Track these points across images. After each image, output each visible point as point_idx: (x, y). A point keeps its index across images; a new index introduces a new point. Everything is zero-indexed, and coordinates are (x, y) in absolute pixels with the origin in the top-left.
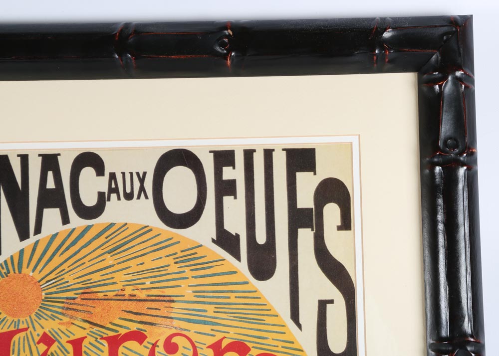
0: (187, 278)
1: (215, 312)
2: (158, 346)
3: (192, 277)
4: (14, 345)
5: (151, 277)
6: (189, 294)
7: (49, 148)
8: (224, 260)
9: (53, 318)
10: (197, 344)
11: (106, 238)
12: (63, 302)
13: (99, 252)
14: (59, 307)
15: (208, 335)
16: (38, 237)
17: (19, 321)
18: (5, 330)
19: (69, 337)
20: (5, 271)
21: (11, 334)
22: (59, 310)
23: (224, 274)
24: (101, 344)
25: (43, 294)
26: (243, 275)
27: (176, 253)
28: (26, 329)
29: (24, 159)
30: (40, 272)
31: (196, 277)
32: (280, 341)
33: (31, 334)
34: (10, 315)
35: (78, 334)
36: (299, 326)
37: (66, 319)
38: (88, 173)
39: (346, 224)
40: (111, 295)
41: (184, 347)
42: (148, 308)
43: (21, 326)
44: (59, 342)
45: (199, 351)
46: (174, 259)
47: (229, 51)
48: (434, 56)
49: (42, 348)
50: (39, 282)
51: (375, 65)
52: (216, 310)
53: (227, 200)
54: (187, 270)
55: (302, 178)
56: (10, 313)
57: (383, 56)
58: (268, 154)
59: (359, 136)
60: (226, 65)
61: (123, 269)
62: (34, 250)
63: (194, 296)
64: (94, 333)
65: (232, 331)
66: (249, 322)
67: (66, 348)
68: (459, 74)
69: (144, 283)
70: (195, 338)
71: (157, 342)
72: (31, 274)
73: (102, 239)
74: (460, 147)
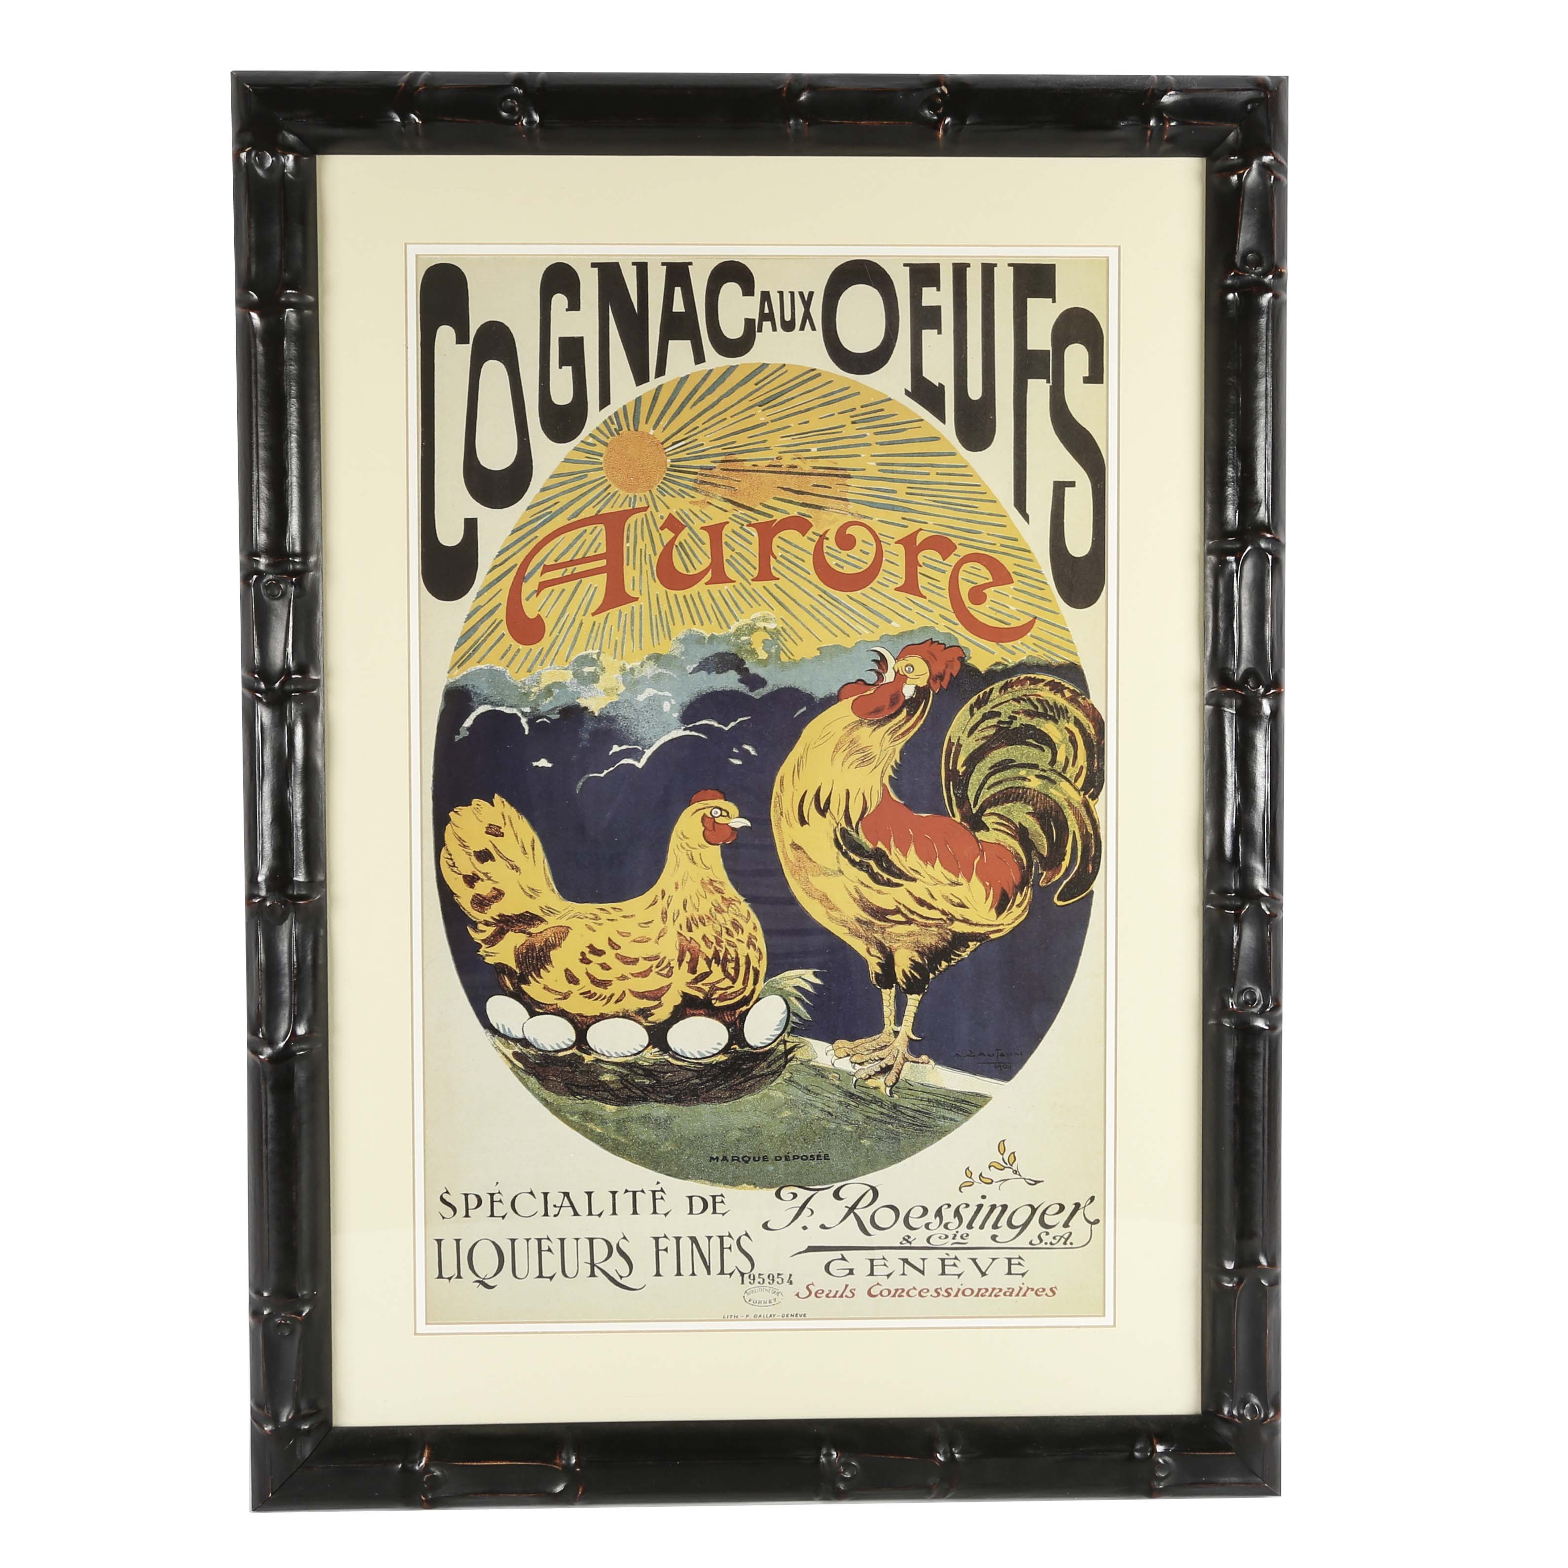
0: (869, 445)
1: (907, 493)
2: (827, 539)
3: (877, 443)
4: (628, 530)
5: (819, 442)
6: (871, 467)
7: (677, 254)
8: (922, 420)
9: (682, 494)
10: (881, 538)
11: (756, 384)
12: (696, 473)
13: (746, 404)
14: (690, 480)
15: (898, 525)
16: (662, 380)
17: (635, 497)
18: (616, 509)
19: (704, 522)
20: (616, 427)
21: (625, 515)
22: (691, 484)
23: (921, 440)
24: (748, 532)
25: (669, 461)
26: (948, 442)
27: (855, 409)
28: (645, 509)
29: (642, 269)
30: (664, 429)
31: (882, 444)
32: (999, 536)
33: (652, 515)
34: (623, 488)
35: (718, 518)
36: (1026, 517)
37: (700, 497)
38: (730, 291)
39: (1096, 375)
40: (762, 465)
41: (863, 541)
42: (814, 486)
43: (638, 505)
44: (691, 529)
45: (885, 547)
46: (852, 417)
47: (942, 118)
48: (1232, 134)
49: (668, 535)
50: (662, 444)
51: (1148, 144)
52: (910, 491)
53: (928, 335)
54: (868, 433)
55: (1034, 305)
56: (622, 486)
57: (1160, 130)
58: (988, 271)
59: (1119, 247)
60: (936, 138)
61: (779, 430)
62: (655, 399)
63: (879, 471)
64: (738, 517)
65: (931, 520)
66: (955, 510)
67: (700, 536)
68: (1267, 159)
69: (809, 450)
70: (879, 528)
71: (826, 532)
72: (652, 432)
73: (750, 386)
74: (1265, 264)
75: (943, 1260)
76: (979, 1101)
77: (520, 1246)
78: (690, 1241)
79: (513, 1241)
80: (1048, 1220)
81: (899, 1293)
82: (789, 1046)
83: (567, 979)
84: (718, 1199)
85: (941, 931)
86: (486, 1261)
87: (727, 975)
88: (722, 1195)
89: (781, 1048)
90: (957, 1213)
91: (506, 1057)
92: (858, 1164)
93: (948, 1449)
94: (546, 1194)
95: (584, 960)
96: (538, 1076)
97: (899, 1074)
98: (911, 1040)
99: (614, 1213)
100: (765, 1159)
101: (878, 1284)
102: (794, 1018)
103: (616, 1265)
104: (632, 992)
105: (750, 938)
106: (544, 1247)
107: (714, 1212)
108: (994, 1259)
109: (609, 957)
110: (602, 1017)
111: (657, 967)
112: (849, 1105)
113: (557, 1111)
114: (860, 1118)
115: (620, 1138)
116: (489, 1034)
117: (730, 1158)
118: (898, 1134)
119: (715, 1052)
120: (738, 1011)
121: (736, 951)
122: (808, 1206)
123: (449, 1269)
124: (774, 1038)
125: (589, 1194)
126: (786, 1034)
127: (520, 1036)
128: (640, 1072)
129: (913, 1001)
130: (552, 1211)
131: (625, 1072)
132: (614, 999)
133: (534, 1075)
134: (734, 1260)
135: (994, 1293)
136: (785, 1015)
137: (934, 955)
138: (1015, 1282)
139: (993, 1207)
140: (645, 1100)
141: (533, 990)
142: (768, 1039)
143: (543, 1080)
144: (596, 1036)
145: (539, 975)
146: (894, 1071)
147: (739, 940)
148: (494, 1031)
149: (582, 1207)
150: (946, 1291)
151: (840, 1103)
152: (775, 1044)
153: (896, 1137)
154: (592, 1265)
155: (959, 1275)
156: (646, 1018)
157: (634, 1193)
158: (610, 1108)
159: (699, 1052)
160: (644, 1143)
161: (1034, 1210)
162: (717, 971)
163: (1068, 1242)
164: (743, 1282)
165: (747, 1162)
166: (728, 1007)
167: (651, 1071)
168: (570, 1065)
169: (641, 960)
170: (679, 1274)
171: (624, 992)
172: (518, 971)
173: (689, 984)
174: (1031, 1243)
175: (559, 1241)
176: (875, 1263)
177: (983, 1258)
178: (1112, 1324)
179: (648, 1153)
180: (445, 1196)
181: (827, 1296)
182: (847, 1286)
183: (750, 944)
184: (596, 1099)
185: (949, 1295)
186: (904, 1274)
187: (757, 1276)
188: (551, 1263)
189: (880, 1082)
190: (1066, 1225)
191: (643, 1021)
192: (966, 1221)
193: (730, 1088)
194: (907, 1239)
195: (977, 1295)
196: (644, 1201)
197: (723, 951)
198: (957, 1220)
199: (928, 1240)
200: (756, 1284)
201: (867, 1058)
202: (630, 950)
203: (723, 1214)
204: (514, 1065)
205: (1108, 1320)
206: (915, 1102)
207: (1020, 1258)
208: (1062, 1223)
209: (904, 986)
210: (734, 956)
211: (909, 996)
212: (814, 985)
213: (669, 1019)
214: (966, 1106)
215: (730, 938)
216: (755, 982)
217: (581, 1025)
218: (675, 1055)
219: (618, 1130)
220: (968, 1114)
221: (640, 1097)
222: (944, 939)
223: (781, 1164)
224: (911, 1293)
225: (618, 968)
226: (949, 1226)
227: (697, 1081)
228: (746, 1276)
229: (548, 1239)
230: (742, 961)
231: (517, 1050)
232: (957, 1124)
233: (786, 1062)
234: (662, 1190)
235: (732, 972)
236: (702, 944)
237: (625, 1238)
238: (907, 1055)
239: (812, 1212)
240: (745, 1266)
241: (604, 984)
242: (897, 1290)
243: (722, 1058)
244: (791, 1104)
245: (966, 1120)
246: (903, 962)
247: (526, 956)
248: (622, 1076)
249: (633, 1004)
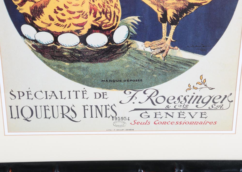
75: (179, 113)
76: (194, 62)
77: (38, 108)
78: (95, 107)
79: (36, 107)
80: (215, 101)
81: (164, 123)
82: (129, 43)
83: (50, 19)
84: (105, 94)
85: (185, 2)
86: (27, 113)
87: (107, 18)
88: (106, 93)
89: (126, 44)
90: (185, 99)
91: (29, 46)
92: (152, 83)
93: (179, 170)
94: (46, 92)
95: (56, 12)
96: (41, 53)
97: (167, 53)
98: (172, 41)
99: (70, 98)
100: (120, 81)
101: (158, 120)
102: (131, 34)
103: (71, 114)
104: (73, 24)
105: (115, 5)
106: (47, 108)
107: (103, 98)
108: (196, 113)
109: (65, 11)
110: (63, 33)
111: (82, 15)
112: (149, 63)
113: (49, 65)
114: (153, 68)
115: (71, 74)
116: (23, 38)
117: (108, 81)
118: (166, 73)
119: (103, 45)
120: (111, 31)
121: (110, 10)
122: (135, 96)
123: (15, 115)
124: (124, 40)
125: (61, 92)
126: (128, 39)
127: (34, 39)
128: (77, 52)
129: (173, 27)
130: (48, 97)
131: (72, 52)
132: (67, 26)
133: (40, 52)
134: (110, 112)
135: (196, 123)
136: (128, 32)
137: (181, 11)
138: (203, 120)
139: (197, 97)
140: (79, 61)
141: (38, 22)
142: (121, 41)
143: (43, 54)
144: (60, 39)
145: (39, 17)
146: (165, 52)
147: (111, 5)
148: (25, 37)
149: (59, 96)
150: (180, 123)
151: (146, 63)
152: (124, 42)
153: (165, 74)
154: (63, 114)
155: (184, 118)
156: (78, 33)
157: (76, 92)
158: (67, 64)
159: (97, 45)
160: (79, 75)
161: (211, 97)
162: (103, 16)
163: (222, 108)
164: (113, 120)
165: (114, 82)
166: (108, 30)
167: (81, 51)
168: (52, 49)
169: (76, 13)
170: (92, 117)
171: (70, 24)
172: (31, 16)
173: (93, 21)
174: (209, 108)
175: (51, 107)
176: (157, 114)
177: (193, 113)
178: (234, 133)
179: (81, 79)
180: (12, 92)
181: (141, 124)
182: (147, 121)
183: (115, 7)
184: (62, 61)
185: (181, 124)
186: (166, 117)
187: (118, 118)
188: (49, 114)
189: (160, 56)
190: (221, 102)
191: (78, 34)
192: (188, 101)
193: (109, 57)
194: (168, 106)
195: (190, 124)
196: (80, 94)
197: (106, 9)
198: (185, 101)
199: (175, 107)
200: (117, 120)
201: (156, 47)
202: (72, 9)
203: (106, 99)
204: (32, 49)
205: (233, 132)
206: (172, 62)
207: (205, 112)
208: (220, 101)
209: (170, 22)
210: (109, 11)
211: (172, 26)
212: (138, 22)
213: (87, 33)
214: (190, 64)
215: (108, 5)
216: (117, 21)
217: (56, 35)
218: (89, 46)
219: (70, 71)
220: (190, 66)
221: (77, 60)
222: (185, 5)
223: (126, 82)
224: (168, 123)
225: (68, 15)
226: (182, 103)
227: (97, 55)
228: (114, 118)
229: (48, 106)
230: (113, 13)
231: (33, 44)
232: (186, 70)
233: (128, 49)
234: (86, 91)
235: (109, 17)
236: (98, 7)
237: (73, 106)
238: (170, 47)
239: (136, 98)
240: (114, 115)
241: (63, 21)
242: (164, 122)
243: (106, 47)
244: (130, 63)
245: (190, 68)
246: (170, 14)
247: (34, 10)
248: (71, 53)
249: (74, 28)
